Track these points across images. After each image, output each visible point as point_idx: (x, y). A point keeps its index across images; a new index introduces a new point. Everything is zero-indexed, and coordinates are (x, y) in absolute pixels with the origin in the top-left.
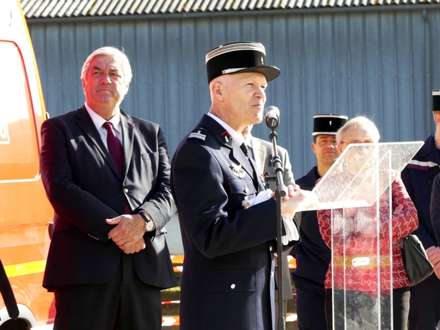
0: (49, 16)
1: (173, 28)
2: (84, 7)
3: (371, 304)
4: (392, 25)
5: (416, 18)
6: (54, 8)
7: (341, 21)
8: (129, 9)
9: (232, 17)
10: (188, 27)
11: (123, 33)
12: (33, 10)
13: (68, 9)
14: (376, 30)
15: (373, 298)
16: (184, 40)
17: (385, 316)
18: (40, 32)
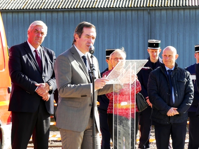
0: (8, 9)
1: (55, 15)
2: (22, 6)
3: (127, 119)
4: (136, 15)
5: (145, 12)
6: (10, 6)
7: (118, 13)
8: (39, 7)
9: (77, 11)
10: (61, 14)
11: (36, 16)
12: (3, 7)
13: (16, 7)
14: (130, 17)
15: (128, 117)
16: (59, 19)
17: (132, 124)
18: (5, 15)
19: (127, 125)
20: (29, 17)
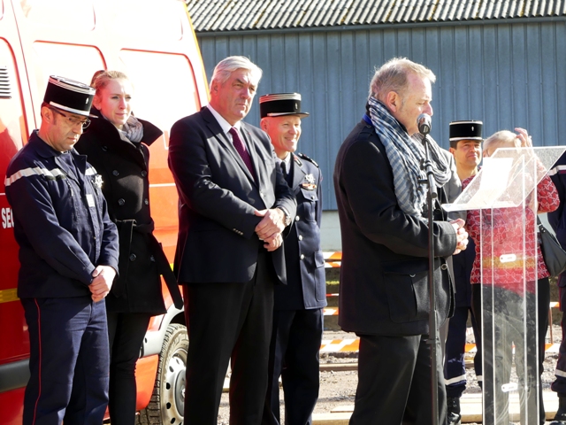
0: (218, 30)
1: (333, 40)
2: (251, 21)
3: (518, 298)
4: (537, 36)
5: (560, 29)
6: (223, 22)
7: (490, 32)
8: (293, 22)
9: (389, 29)
10: (348, 39)
11: (286, 45)
12: (204, 24)
13: (236, 23)
14: (523, 41)
15: (519, 292)
16: (343, 51)
17: (530, 309)
18: (210, 44)
19: (517, 313)
20: (270, 48)
